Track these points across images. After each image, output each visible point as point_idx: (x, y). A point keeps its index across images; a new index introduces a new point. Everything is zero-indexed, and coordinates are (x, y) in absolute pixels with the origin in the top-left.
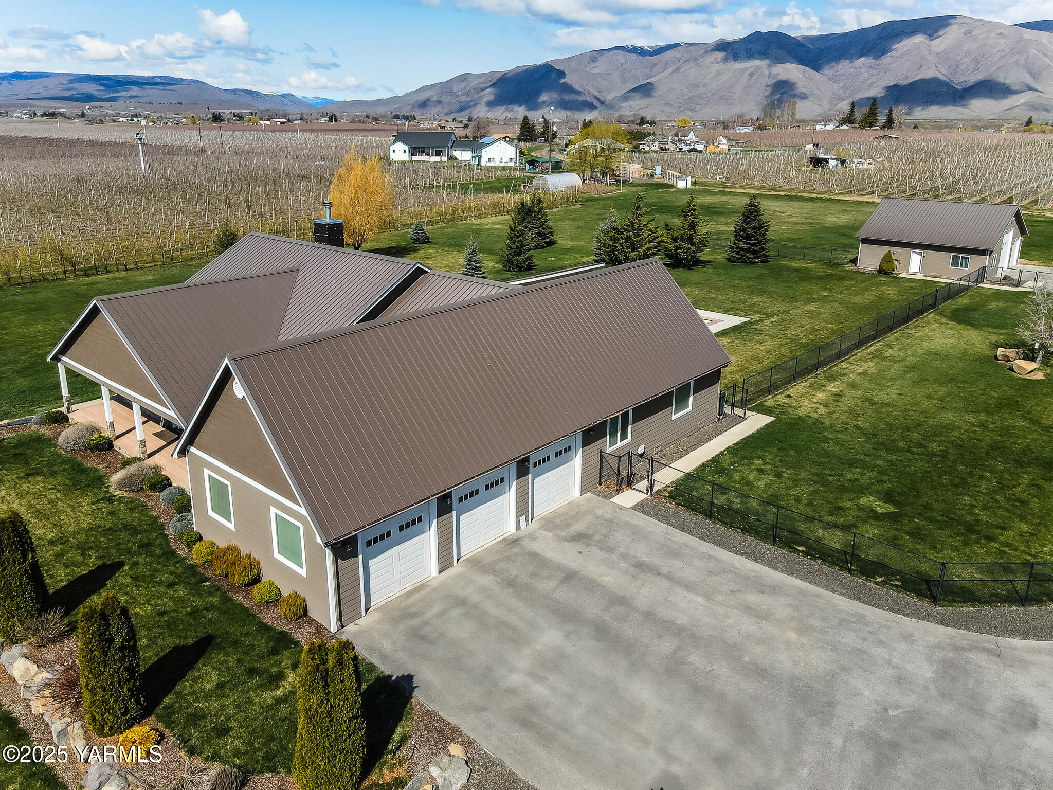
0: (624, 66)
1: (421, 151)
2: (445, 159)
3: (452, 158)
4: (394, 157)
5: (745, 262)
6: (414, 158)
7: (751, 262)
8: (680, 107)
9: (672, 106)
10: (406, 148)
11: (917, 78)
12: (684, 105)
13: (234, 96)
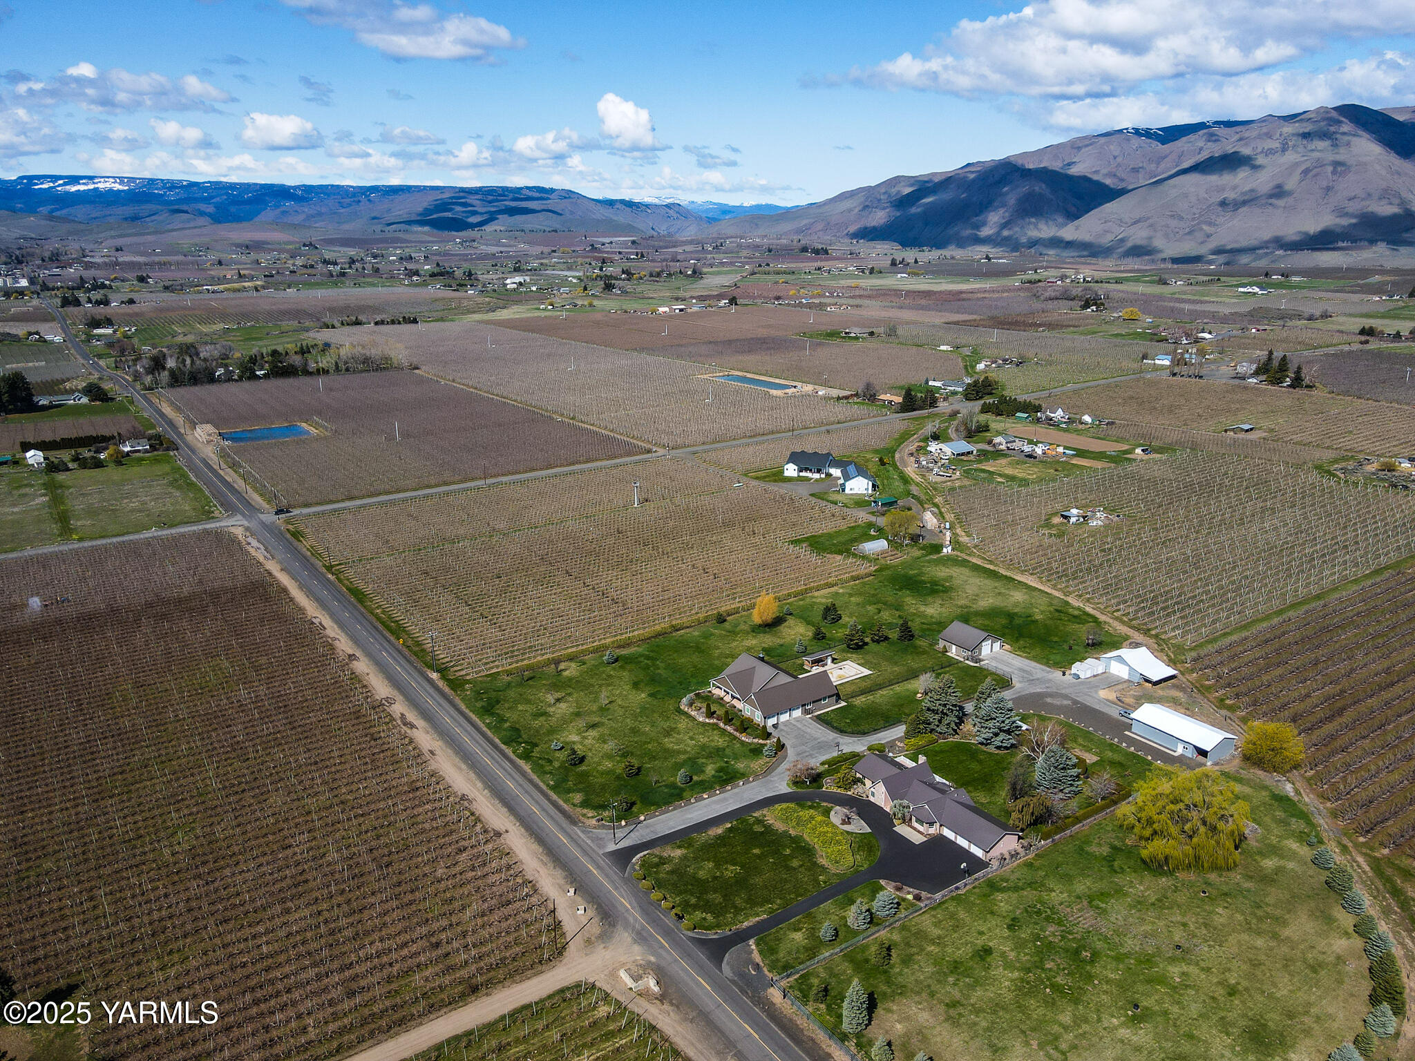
0: (1119, 160)
1: (806, 469)
2: (823, 476)
3: (829, 475)
6: (801, 474)
8: (1193, 219)
9: (1181, 218)
10: (796, 468)
12: (1201, 216)
13: (611, 210)
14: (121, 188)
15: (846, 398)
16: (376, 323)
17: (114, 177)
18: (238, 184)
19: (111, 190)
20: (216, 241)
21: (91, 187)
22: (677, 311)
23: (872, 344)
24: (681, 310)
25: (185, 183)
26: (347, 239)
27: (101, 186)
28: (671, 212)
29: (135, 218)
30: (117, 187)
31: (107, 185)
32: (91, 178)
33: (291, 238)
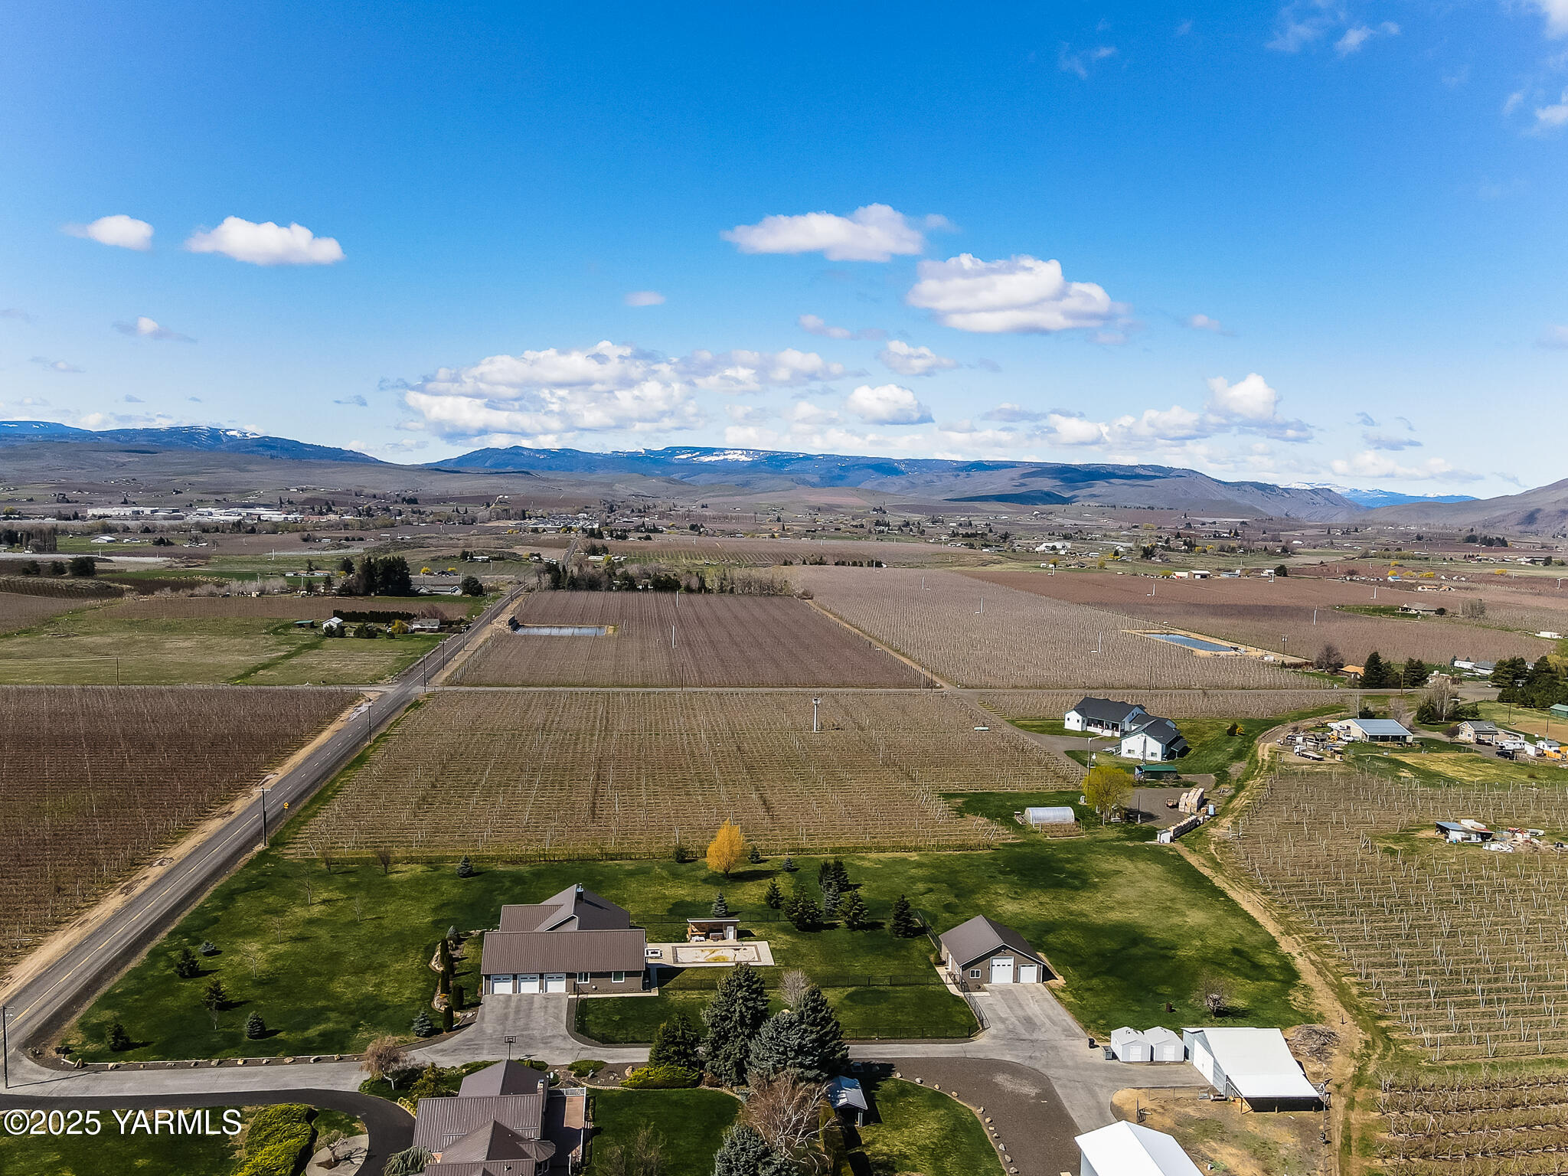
1: (1096, 723)
4: (1068, 726)
6: (1088, 728)
10: (1080, 718)
13: (1237, 493)
14: (746, 459)
15: (1296, 666)
16: (837, 564)
17: (742, 450)
18: (847, 457)
19: (737, 461)
20: (793, 503)
21: (722, 458)
22: (1198, 577)
23: (1439, 625)
24: (1203, 576)
25: (801, 456)
26: (920, 506)
27: (730, 457)
28: (1318, 499)
29: (746, 484)
30: (743, 458)
31: (735, 457)
32: (722, 450)
33: (865, 503)
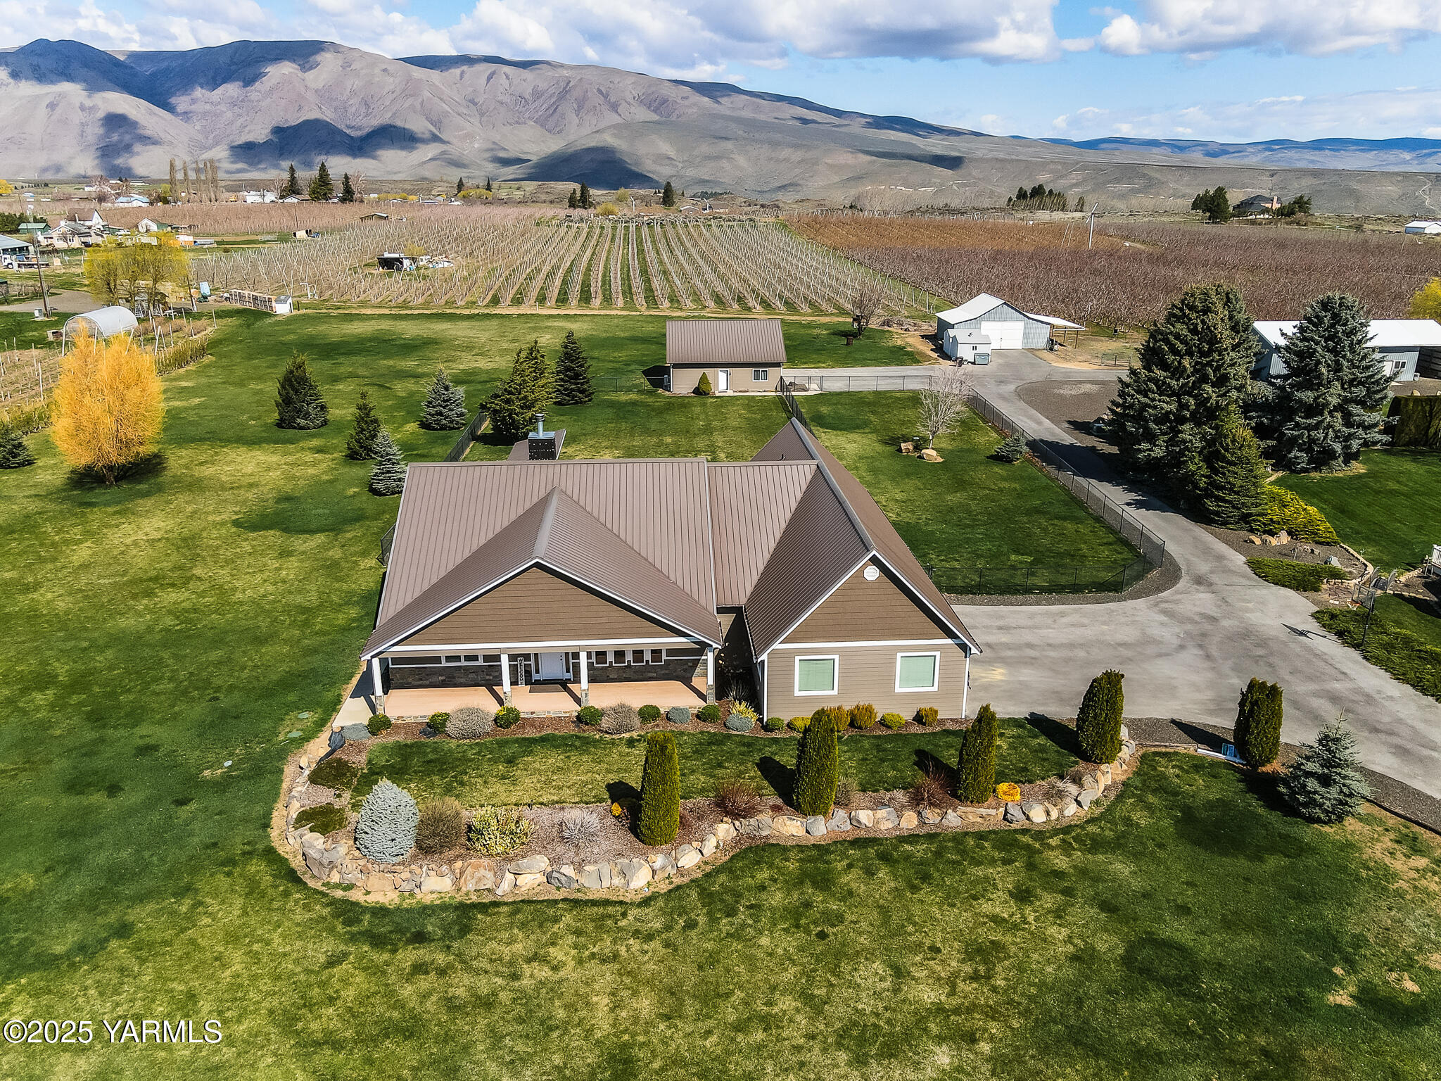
5: (576, 403)
7: (581, 402)
11: (301, 120)
